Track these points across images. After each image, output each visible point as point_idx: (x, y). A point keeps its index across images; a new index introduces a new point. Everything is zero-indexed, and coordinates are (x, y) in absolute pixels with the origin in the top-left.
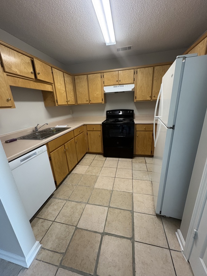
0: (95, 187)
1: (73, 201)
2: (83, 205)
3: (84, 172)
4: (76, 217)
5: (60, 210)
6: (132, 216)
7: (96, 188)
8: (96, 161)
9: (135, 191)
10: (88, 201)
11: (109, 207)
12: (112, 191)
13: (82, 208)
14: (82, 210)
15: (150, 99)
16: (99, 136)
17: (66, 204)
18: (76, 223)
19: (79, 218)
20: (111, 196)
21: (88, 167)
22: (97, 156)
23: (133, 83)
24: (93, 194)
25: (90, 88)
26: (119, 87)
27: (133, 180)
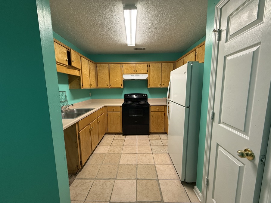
0: (120, 163)
1: (101, 179)
2: (112, 181)
3: (106, 151)
4: (107, 193)
5: (89, 189)
6: (158, 183)
7: (121, 165)
8: (116, 140)
9: (156, 163)
10: (116, 177)
11: (137, 179)
12: (137, 165)
13: (112, 183)
14: (112, 186)
15: (160, 86)
16: (119, 117)
17: (94, 183)
18: (109, 198)
19: (111, 193)
20: (137, 170)
21: (109, 146)
22: (117, 136)
23: (147, 74)
24: (119, 170)
25: (111, 75)
26: (136, 76)
27: (153, 154)
